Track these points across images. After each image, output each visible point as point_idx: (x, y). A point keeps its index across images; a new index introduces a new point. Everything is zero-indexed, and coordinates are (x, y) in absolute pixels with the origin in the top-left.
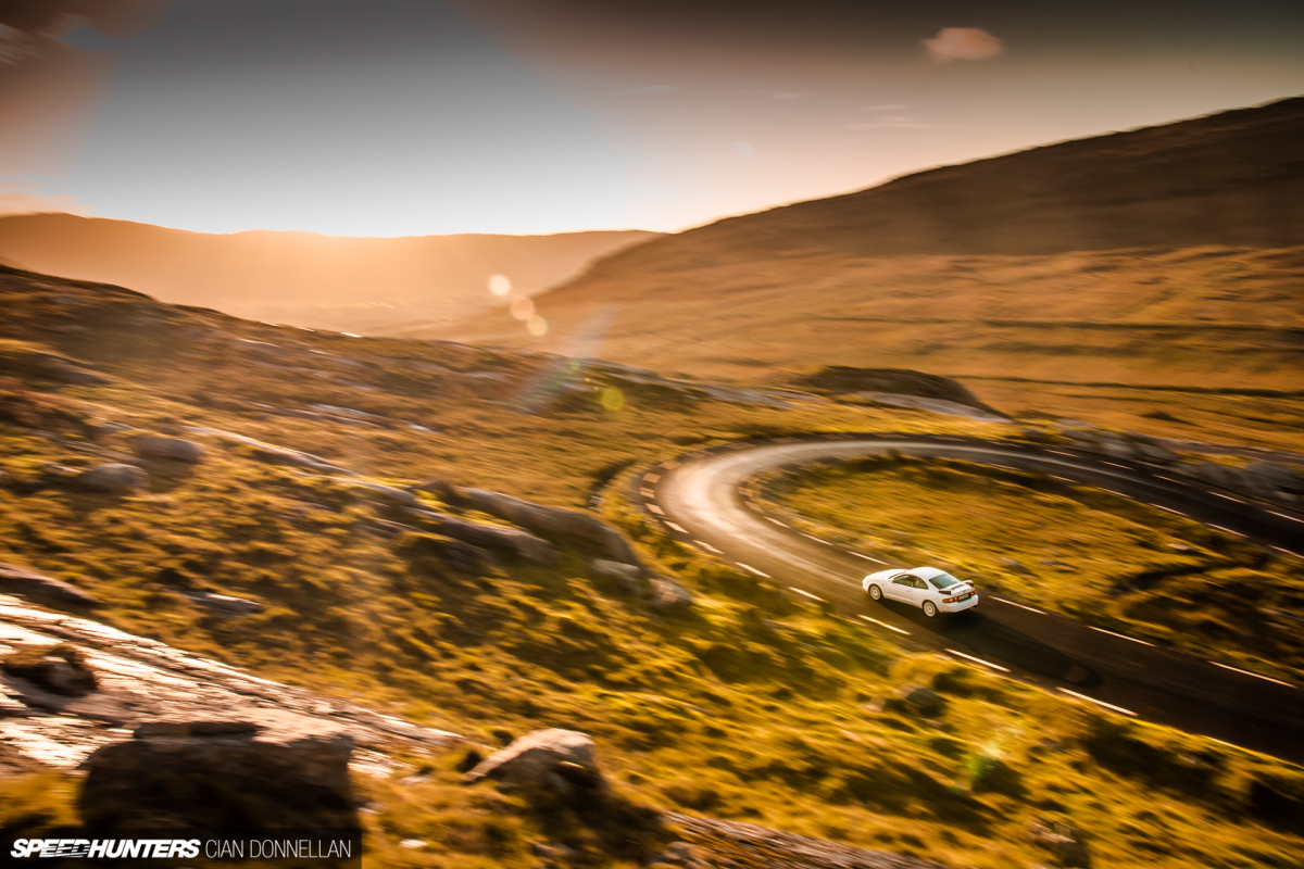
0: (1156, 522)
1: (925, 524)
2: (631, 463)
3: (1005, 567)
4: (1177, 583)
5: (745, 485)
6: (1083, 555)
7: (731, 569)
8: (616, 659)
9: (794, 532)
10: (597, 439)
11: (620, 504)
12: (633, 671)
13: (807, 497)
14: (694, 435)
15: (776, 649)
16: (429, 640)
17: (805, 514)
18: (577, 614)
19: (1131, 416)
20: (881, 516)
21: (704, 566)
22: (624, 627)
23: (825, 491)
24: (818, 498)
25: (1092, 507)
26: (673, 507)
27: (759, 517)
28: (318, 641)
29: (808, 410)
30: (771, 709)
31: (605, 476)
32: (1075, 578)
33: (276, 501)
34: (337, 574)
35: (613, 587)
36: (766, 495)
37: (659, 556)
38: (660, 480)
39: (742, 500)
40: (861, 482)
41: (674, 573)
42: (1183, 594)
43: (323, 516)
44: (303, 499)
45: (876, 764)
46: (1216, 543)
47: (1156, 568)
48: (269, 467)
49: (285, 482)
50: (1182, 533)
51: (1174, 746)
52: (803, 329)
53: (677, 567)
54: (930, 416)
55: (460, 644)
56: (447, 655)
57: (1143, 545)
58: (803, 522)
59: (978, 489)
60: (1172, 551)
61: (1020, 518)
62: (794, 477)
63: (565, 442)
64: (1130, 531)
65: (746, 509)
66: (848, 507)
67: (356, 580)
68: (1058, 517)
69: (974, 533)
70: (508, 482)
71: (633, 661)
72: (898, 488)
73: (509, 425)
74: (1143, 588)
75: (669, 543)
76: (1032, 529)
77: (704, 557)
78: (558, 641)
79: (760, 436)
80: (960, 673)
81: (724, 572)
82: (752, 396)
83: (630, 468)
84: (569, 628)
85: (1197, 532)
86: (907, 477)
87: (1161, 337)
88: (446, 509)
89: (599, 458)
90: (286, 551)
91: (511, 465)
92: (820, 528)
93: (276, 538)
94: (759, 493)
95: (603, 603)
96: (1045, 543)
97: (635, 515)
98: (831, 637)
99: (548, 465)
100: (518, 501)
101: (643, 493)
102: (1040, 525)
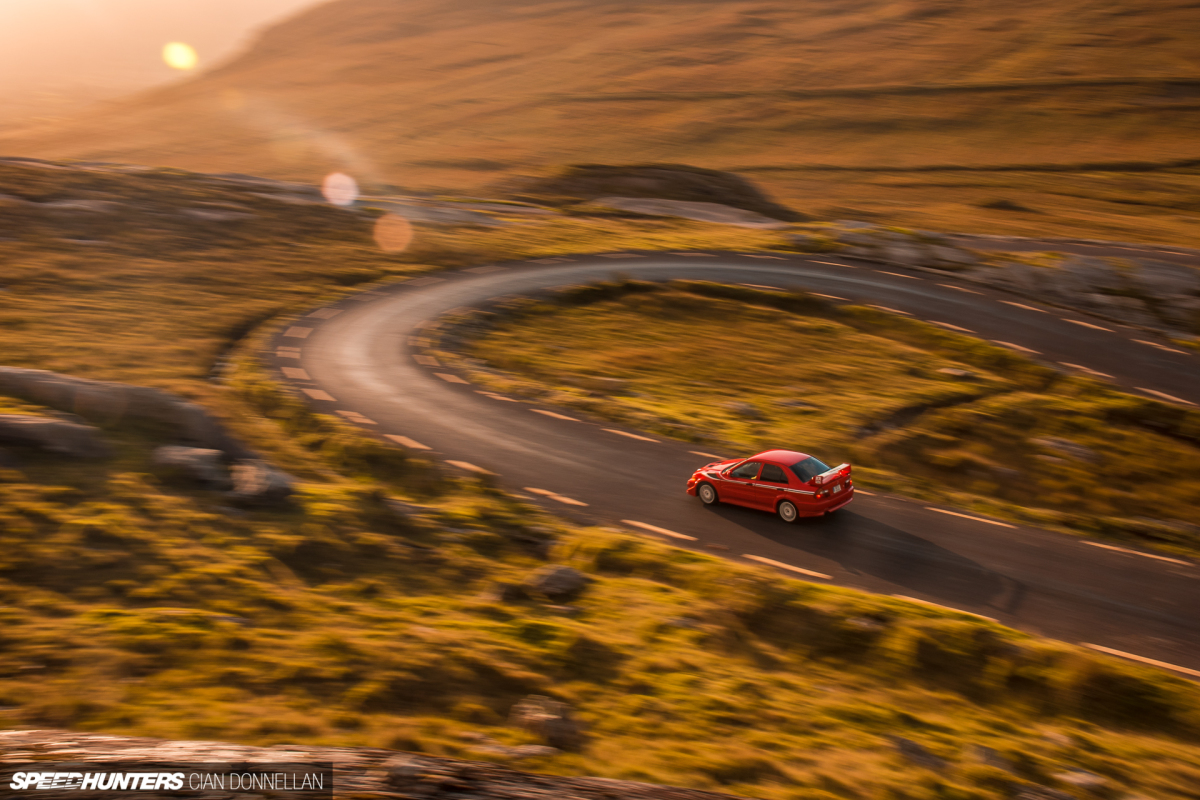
0: (932, 342)
1: (645, 366)
2: (274, 314)
3: (735, 413)
4: (941, 417)
5: (418, 333)
6: (834, 390)
7: (378, 442)
8: (152, 568)
9: (471, 389)
10: (235, 284)
11: (251, 370)
12: (172, 581)
13: (500, 344)
14: (364, 270)
15: (401, 538)
17: (494, 365)
18: (111, 517)
19: (964, 207)
20: (591, 359)
21: (347, 442)
22: (183, 528)
23: (526, 332)
24: (517, 343)
25: (862, 329)
27: (430, 372)
29: (522, 228)
30: (342, 610)
31: (236, 334)
32: (818, 420)
36: (447, 344)
37: (293, 434)
38: (311, 334)
39: (413, 353)
40: (574, 317)
41: (310, 455)
42: (945, 429)
45: (435, 661)
46: (1001, 364)
47: (920, 400)
50: (963, 354)
51: (846, 608)
52: (549, 115)
53: (315, 446)
57: (913, 373)
58: (483, 375)
59: (720, 316)
60: (945, 376)
61: (764, 350)
62: (489, 318)
63: (186, 292)
64: (901, 356)
65: (414, 364)
66: (553, 352)
68: (814, 346)
69: (707, 372)
70: (98, 352)
71: (176, 569)
72: (620, 322)
73: (105, 273)
74: (899, 425)
75: (305, 417)
76: (779, 362)
77: (347, 431)
78: (75, 554)
79: (443, 264)
80: (625, 547)
81: (372, 447)
83: (269, 322)
84: (94, 537)
85: (981, 352)
86: (634, 308)
87: (1011, 100)
89: (234, 309)
91: (106, 328)
92: (504, 382)
94: (438, 342)
95: (163, 500)
96: (791, 379)
97: (266, 381)
98: (486, 517)
99: (161, 326)
101: (279, 354)
102: (789, 357)
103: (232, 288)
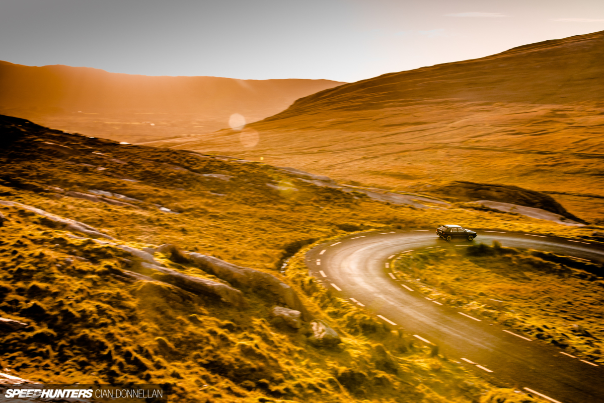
1: (515, 296)
2: (311, 241)
3: (572, 330)
11: (299, 269)
12: (289, 384)
13: (429, 271)
14: (354, 224)
16: (148, 356)
20: (483, 288)
21: (353, 315)
22: (288, 354)
26: (335, 273)
27: (397, 283)
28: (68, 352)
31: (291, 250)
33: (51, 254)
34: (89, 306)
35: (283, 325)
41: (331, 320)
43: (85, 266)
44: (71, 253)
48: (49, 230)
49: (61, 241)
53: (334, 315)
54: (527, 220)
55: (169, 360)
56: (158, 366)
63: (265, 224)
66: (459, 280)
67: (101, 312)
75: (329, 298)
77: (353, 309)
78: (239, 360)
79: (402, 226)
82: (398, 199)
84: (248, 352)
88: (171, 265)
89: (289, 237)
90: (54, 289)
93: (48, 279)
94: (399, 267)
95: (275, 336)
98: (437, 371)
99: (252, 239)
100: (225, 263)
103: (289, 225)
